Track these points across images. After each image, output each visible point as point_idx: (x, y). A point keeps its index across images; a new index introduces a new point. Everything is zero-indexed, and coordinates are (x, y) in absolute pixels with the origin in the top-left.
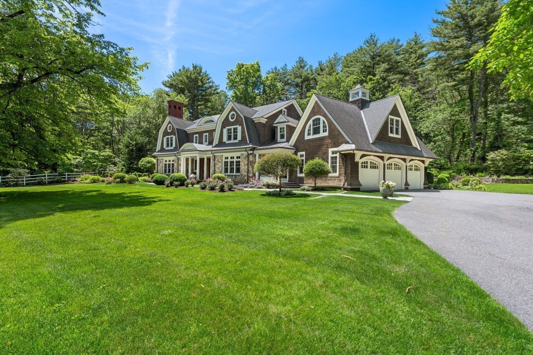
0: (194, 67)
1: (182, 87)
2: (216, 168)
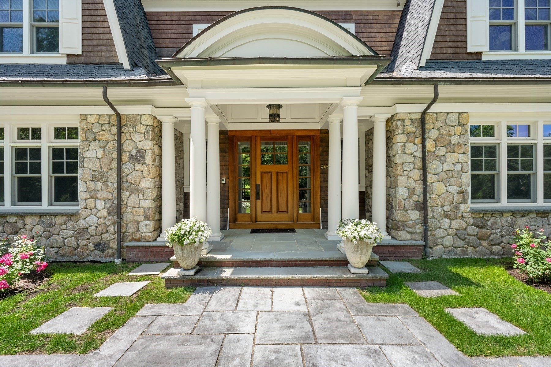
2: (430, 176)
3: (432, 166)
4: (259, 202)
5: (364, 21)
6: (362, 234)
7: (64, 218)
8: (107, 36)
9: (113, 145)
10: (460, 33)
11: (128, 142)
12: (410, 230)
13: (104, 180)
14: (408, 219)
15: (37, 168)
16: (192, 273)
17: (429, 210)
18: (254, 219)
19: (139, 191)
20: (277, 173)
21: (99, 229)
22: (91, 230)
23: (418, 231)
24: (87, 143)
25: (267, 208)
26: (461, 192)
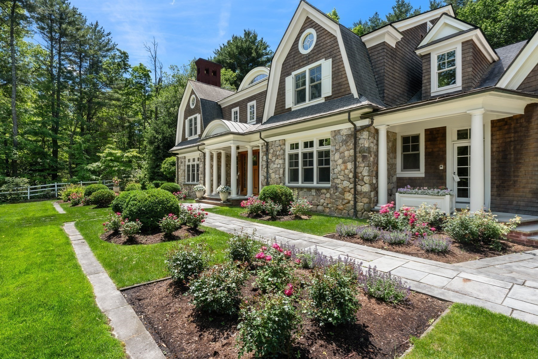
0: (246, 34)
1: (230, 62)
2: (270, 170)
10: (284, 100)
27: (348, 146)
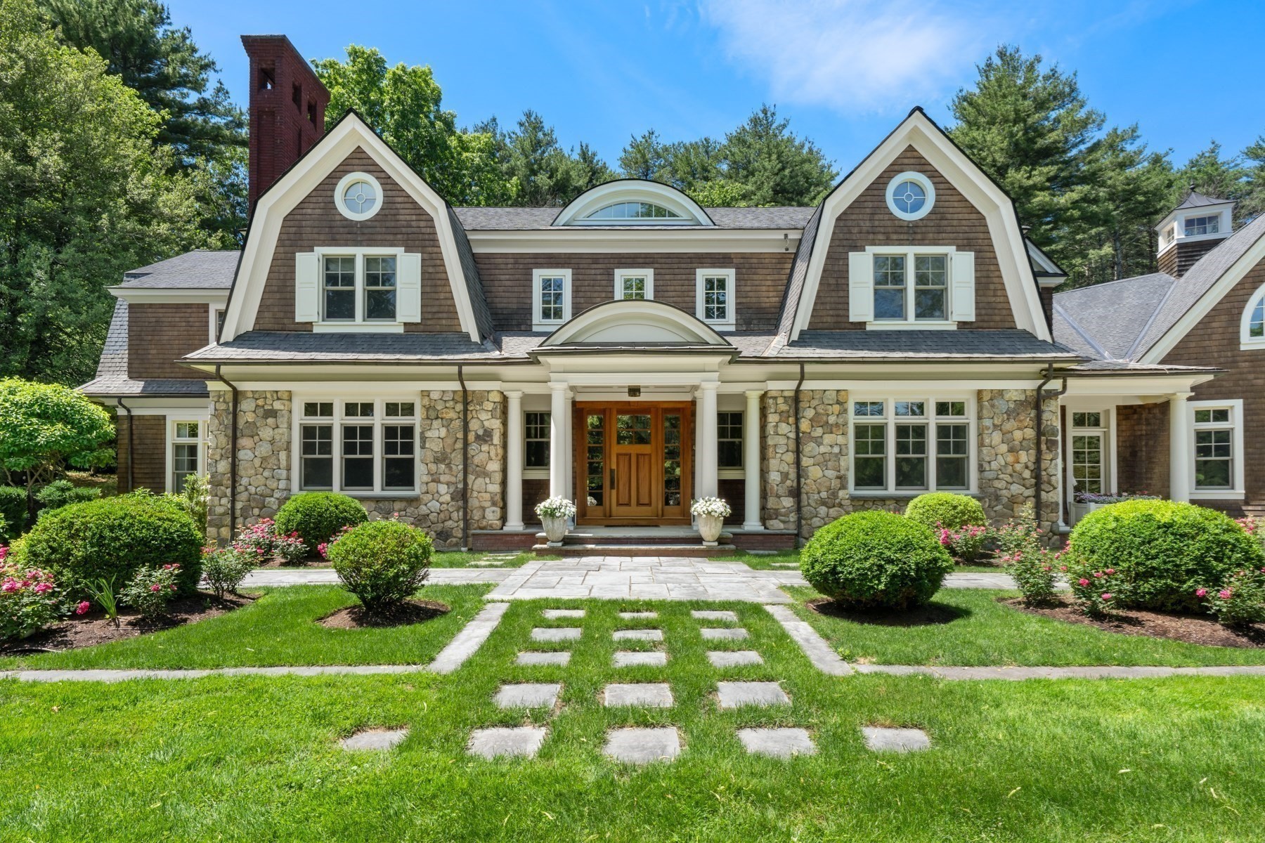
2: (804, 459)
3: (809, 448)
4: (614, 492)
5: (747, 266)
6: (710, 509)
7: (403, 504)
8: (449, 302)
9: (457, 424)
10: (841, 300)
11: (474, 420)
12: (783, 518)
13: (447, 462)
14: (780, 507)
15: (368, 448)
16: (560, 544)
17: (804, 497)
18: (608, 514)
19: (486, 474)
20: (638, 455)
21: (442, 515)
22: (433, 517)
23: (792, 520)
24: (429, 422)
25: (624, 500)
26: (839, 477)
27: (1021, 421)
